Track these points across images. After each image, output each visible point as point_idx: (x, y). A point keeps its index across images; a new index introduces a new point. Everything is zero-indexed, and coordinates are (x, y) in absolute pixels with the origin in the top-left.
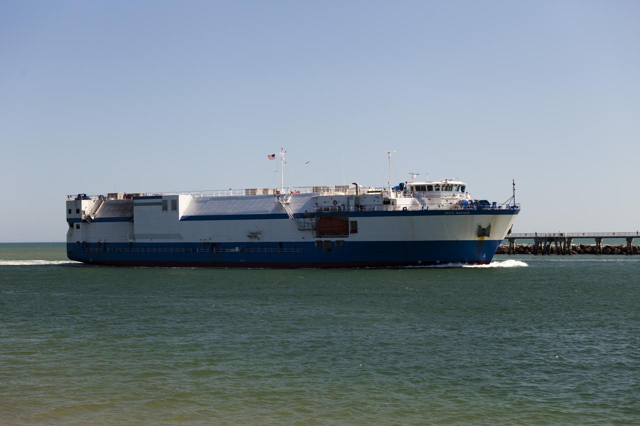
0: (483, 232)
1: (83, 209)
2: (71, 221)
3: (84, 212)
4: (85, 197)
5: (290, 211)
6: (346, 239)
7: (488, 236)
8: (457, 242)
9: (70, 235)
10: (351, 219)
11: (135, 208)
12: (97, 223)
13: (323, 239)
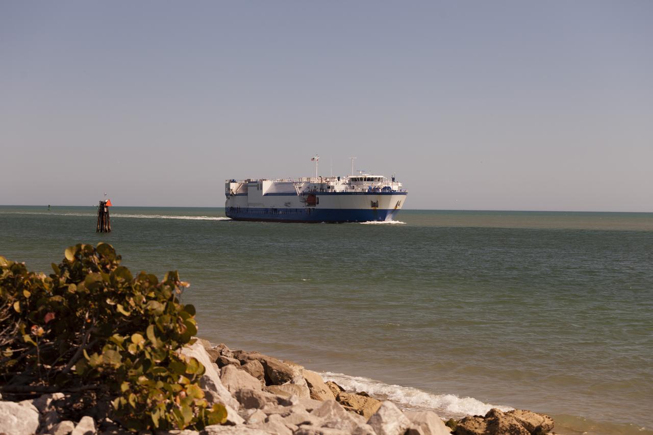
0: (374, 204)
1: (231, 188)
2: (227, 195)
3: (232, 190)
4: (233, 181)
5: (299, 191)
6: (315, 208)
7: (378, 207)
8: (362, 210)
9: (226, 203)
10: (317, 196)
11: (249, 188)
12: (237, 196)
13: (311, 207)
